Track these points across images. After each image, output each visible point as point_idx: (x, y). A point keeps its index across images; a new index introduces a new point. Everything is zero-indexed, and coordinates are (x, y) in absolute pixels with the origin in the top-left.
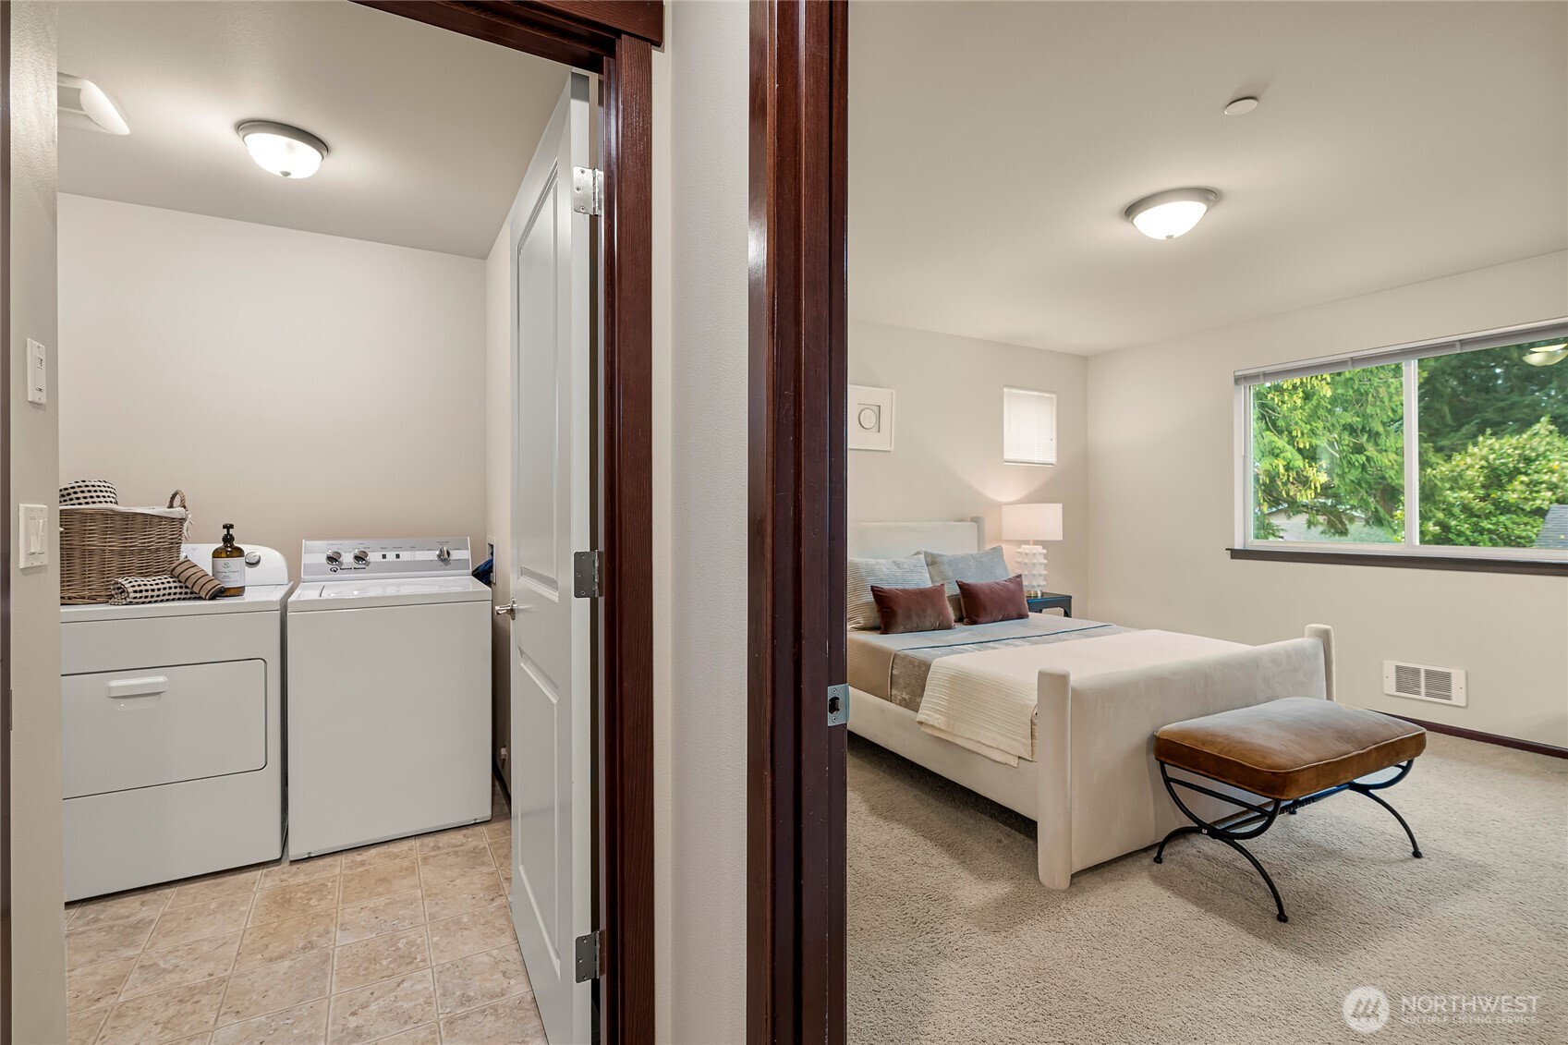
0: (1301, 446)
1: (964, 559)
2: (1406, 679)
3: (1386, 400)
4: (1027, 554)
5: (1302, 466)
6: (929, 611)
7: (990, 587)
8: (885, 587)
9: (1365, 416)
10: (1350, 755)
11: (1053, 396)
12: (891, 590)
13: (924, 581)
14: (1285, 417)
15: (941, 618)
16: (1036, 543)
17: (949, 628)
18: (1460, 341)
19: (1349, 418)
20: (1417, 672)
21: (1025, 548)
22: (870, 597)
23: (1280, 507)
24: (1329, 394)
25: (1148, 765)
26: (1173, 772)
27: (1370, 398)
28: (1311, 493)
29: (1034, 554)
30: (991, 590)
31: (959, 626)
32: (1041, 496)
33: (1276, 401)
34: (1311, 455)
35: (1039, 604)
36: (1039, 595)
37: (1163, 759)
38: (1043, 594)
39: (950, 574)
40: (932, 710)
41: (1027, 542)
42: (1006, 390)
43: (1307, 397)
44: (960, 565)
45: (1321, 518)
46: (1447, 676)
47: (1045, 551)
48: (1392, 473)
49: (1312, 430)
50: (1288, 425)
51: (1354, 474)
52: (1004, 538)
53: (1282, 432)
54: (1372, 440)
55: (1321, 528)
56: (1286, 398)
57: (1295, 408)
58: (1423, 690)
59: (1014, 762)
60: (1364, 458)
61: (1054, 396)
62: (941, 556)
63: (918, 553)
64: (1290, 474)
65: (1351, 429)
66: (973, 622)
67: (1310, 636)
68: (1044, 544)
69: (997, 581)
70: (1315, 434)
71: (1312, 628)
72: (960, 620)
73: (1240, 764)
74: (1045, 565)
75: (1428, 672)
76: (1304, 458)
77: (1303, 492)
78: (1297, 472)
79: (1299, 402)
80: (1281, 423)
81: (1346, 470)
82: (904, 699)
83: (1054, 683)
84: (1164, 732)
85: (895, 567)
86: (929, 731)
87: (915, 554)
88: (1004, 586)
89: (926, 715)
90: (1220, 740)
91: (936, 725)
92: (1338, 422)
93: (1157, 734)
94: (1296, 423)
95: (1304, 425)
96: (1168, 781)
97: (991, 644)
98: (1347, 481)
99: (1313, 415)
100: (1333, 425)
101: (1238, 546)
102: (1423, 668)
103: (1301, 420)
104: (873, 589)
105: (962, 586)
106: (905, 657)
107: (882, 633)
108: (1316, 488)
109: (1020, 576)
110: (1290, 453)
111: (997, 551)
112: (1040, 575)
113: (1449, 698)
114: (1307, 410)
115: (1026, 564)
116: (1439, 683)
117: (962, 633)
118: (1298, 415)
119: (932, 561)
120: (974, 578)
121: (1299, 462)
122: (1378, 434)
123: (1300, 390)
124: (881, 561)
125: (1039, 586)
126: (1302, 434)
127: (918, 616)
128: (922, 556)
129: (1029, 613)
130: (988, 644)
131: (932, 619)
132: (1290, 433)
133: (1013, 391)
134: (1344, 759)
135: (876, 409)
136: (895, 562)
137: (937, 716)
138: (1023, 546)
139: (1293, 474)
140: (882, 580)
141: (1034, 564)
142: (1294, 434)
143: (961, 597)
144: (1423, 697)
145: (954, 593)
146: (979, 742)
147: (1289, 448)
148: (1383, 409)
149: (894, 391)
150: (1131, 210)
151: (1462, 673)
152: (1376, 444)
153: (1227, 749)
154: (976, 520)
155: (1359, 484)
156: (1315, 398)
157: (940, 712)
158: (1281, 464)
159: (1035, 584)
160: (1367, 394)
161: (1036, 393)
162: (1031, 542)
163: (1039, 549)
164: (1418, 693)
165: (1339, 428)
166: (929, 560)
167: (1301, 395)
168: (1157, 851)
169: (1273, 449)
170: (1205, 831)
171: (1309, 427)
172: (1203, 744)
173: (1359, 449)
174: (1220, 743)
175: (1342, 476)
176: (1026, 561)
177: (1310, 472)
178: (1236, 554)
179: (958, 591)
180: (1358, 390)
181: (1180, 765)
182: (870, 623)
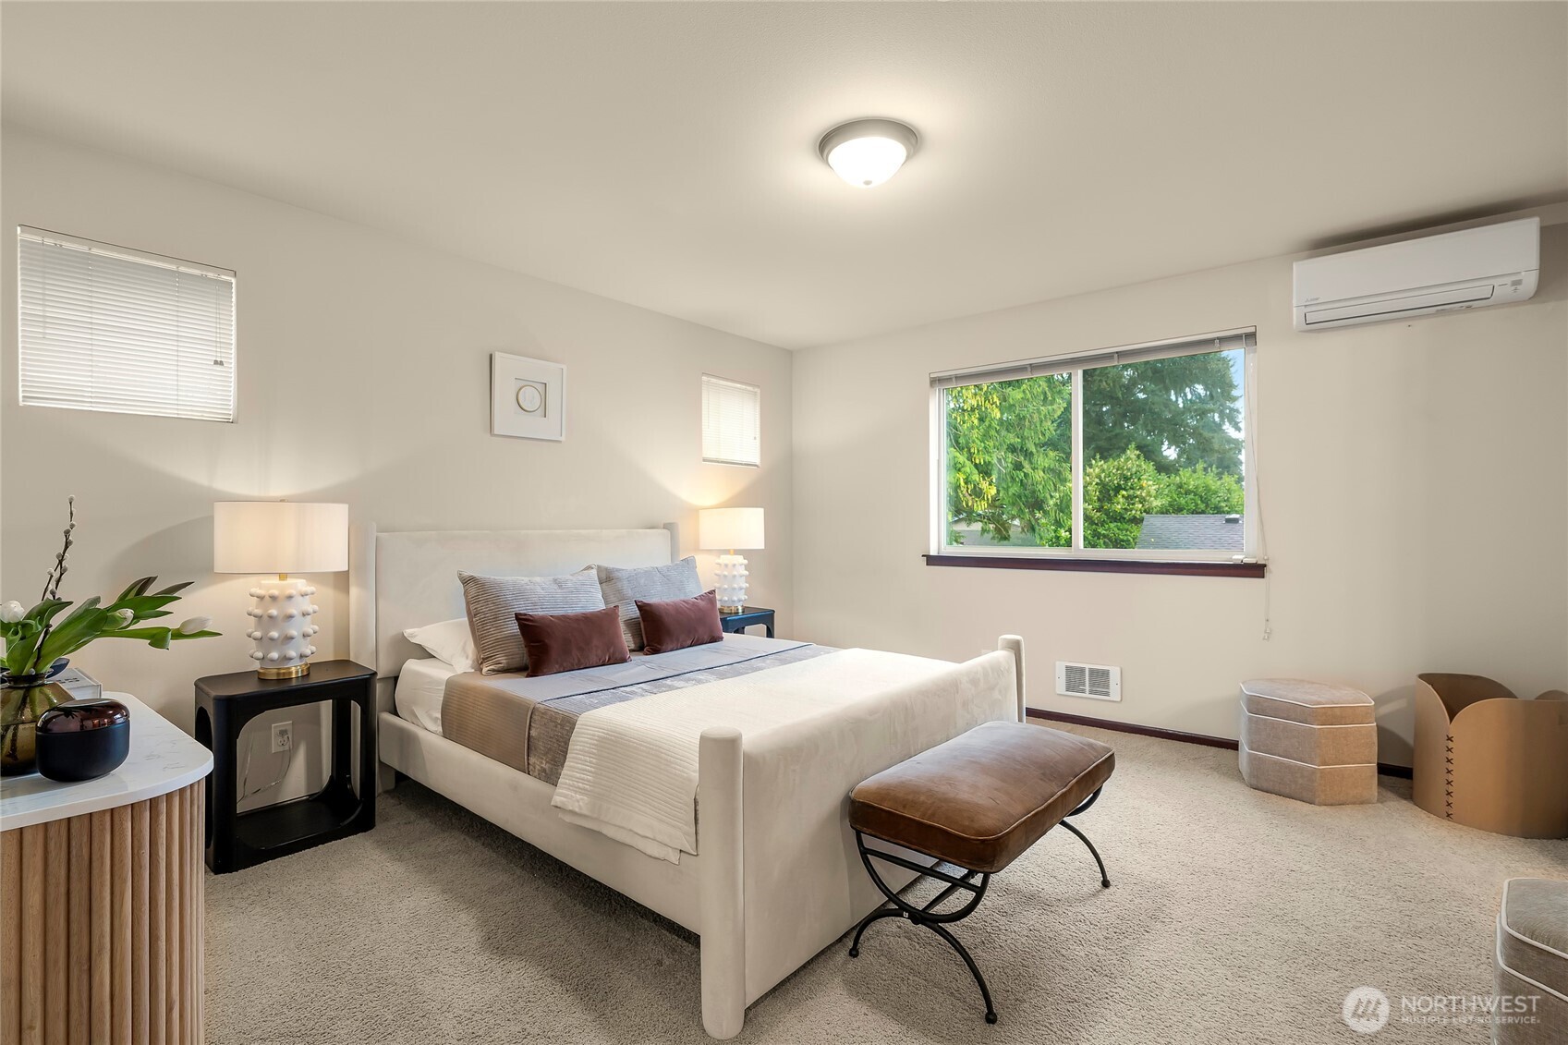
0: (977, 462)
1: (648, 573)
2: (1074, 678)
3: (1038, 426)
4: (726, 565)
5: (978, 479)
6: (595, 642)
7: (676, 608)
8: (538, 612)
9: (1023, 438)
10: (1055, 797)
11: (756, 390)
12: (543, 618)
13: (595, 602)
14: (965, 435)
15: (611, 650)
16: (737, 552)
17: (623, 660)
18: (1117, 353)
19: (1012, 439)
20: (1082, 670)
21: (725, 559)
22: (514, 628)
23: (961, 516)
24: (998, 416)
25: (841, 837)
26: (871, 842)
27: (1027, 423)
28: (984, 504)
29: (734, 565)
30: (678, 610)
31: (639, 658)
32: (743, 500)
33: (959, 420)
34: (985, 470)
35: (736, 624)
36: (740, 611)
37: (859, 827)
38: (744, 609)
39: (629, 592)
40: (572, 791)
41: (727, 552)
42: (704, 378)
43: (981, 420)
44: (642, 581)
45: (992, 526)
46: (1105, 674)
47: (746, 562)
48: (1040, 487)
49: (985, 448)
50: (968, 443)
51: (1015, 489)
52: (701, 548)
53: (963, 449)
54: (1027, 458)
55: (991, 535)
56: (966, 418)
57: (972, 428)
58: (1087, 688)
59: (674, 857)
60: (1023, 474)
61: (758, 391)
62: (618, 570)
63: (589, 568)
64: (969, 486)
65: (1012, 449)
66: (656, 651)
67: (1003, 649)
68: (746, 553)
69: (686, 599)
70: (988, 452)
71: (1005, 639)
72: (640, 649)
73: (944, 830)
74: (746, 576)
75: (1092, 671)
76: (979, 473)
77: (979, 503)
78: (975, 485)
79: (976, 422)
80: (962, 440)
81: (1010, 485)
82: (544, 770)
83: (721, 750)
84: (860, 792)
85: (556, 587)
86: (568, 819)
87: (585, 570)
88: (694, 604)
89: (565, 796)
90: (922, 798)
91: (577, 810)
92: (1005, 442)
93: (852, 795)
94: (974, 442)
95: (979, 443)
96: (865, 853)
97: (668, 682)
98: (1010, 493)
99: (986, 436)
100: (1001, 445)
101: (933, 552)
102: (1087, 667)
103: (977, 438)
104: (518, 617)
105: (642, 607)
106: (546, 712)
107: (528, 676)
108: (988, 499)
109: (713, 592)
110: (969, 468)
111: (689, 564)
112: (741, 589)
113: (1107, 694)
114: (982, 430)
115: (725, 576)
116: (1100, 680)
117: (641, 666)
118: (975, 434)
119: (607, 578)
120: (659, 596)
121: (976, 477)
122: (1031, 453)
123: (977, 411)
124: (538, 579)
125: (740, 601)
126: (978, 451)
127: (581, 649)
128: (594, 572)
129: (724, 634)
130: (664, 681)
131: (599, 652)
132: (969, 450)
133: (713, 380)
134: (1050, 804)
135: (541, 388)
136: (555, 580)
137: (578, 796)
138: (722, 556)
139: (971, 487)
140: (534, 604)
141: (734, 576)
142: (972, 451)
143: (641, 619)
144: (1087, 695)
145: (634, 616)
146: (631, 830)
147: (968, 463)
148: (1036, 433)
149: (564, 367)
150: (826, 142)
151: (1118, 670)
152: (1031, 463)
153: (930, 812)
154: (669, 527)
155: (1020, 497)
156: (987, 420)
157: (584, 792)
158: (962, 477)
159: (735, 599)
160: (1025, 419)
161: (739, 385)
162: (732, 552)
163: (740, 559)
164: (1083, 691)
165: (1005, 447)
166: (604, 576)
167: (977, 416)
168: (853, 939)
169: (955, 464)
170: (906, 914)
171: (983, 445)
172: (904, 807)
173: (1018, 466)
174: (923, 803)
175: (1007, 490)
176: (726, 573)
177: (984, 485)
178: (932, 560)
179: (637, 613)
180: (1019, 415)
181: (878, 834)
182: (516, 662)
